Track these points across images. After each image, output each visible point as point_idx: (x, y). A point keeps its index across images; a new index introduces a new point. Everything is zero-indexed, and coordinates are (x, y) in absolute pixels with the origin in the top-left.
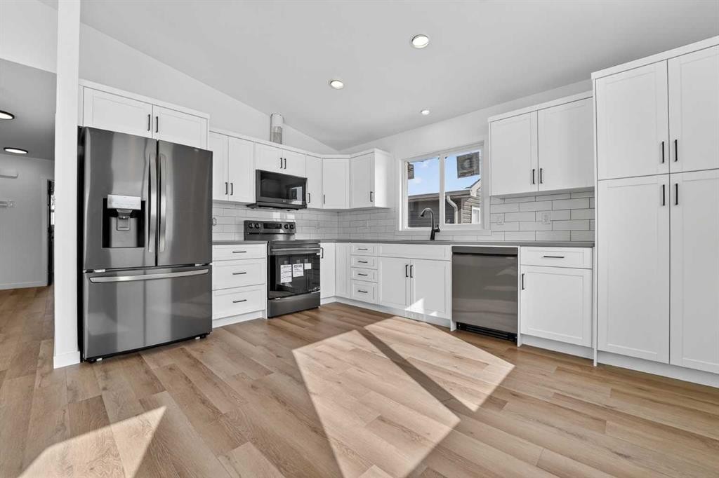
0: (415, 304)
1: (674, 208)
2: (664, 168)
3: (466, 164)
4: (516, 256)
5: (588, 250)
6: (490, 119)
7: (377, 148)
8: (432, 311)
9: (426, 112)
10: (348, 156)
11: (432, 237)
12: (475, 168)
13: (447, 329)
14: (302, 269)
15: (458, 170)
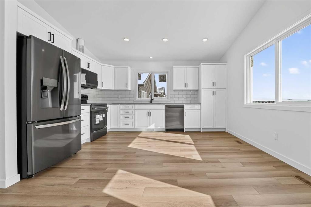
0: (152, 125)
1: (215, 96)
2: (213, 87)
3: (162, 78)
4: (184, 107)
5: (200, 105)
6: (174, 66)
7: (130, 66)
8: (158, 127)
9: (151, 58)
10: (114, 66)
11: (151, 102)
12: (165, 80)
13: (164, 132)
14: (102, 117)
15: (159, 79)
